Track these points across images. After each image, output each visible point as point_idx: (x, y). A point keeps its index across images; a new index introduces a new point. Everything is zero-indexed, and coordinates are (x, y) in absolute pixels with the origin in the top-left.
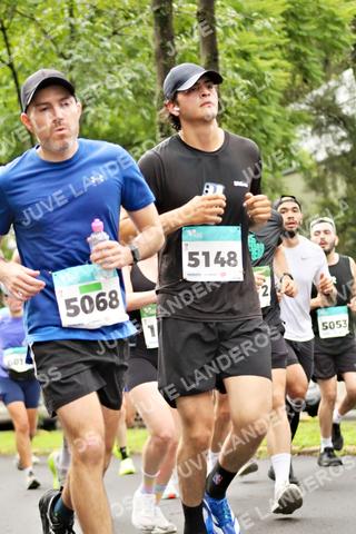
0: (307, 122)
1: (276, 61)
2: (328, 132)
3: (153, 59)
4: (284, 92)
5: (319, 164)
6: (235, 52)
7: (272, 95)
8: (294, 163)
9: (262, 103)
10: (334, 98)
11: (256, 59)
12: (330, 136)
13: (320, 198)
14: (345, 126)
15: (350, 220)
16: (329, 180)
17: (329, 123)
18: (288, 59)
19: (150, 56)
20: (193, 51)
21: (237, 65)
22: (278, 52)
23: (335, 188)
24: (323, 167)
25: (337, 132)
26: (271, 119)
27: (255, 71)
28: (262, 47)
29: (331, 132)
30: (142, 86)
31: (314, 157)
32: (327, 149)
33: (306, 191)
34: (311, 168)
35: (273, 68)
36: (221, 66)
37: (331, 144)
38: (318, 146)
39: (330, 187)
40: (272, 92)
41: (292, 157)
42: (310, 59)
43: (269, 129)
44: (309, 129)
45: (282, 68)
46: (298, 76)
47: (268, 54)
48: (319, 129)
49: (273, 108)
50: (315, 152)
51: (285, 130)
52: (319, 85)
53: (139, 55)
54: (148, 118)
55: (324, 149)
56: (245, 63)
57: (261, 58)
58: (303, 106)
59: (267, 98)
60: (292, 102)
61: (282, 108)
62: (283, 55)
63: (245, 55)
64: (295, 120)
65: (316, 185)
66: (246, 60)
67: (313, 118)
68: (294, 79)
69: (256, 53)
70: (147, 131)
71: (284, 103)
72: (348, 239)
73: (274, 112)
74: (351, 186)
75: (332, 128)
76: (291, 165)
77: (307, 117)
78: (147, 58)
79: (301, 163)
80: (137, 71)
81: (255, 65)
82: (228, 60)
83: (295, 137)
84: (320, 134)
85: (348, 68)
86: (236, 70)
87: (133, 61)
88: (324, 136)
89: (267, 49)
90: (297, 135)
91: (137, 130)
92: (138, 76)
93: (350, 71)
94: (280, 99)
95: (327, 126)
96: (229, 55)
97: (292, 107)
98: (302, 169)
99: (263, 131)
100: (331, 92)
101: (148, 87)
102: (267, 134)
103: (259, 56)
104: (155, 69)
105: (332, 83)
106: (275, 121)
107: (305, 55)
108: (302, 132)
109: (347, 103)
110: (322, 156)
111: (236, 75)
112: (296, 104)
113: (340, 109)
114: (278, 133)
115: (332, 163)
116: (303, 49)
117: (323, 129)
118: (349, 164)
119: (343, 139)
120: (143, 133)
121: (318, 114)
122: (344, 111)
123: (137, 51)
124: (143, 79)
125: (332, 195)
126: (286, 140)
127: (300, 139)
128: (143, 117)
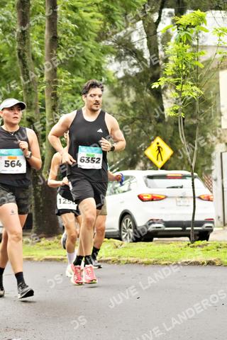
0: (112, 53)
1: (94, 13)
2: (125, 59)
3: (15, 8)
4: (99, 33)
5: (119, 80)
6: (68, 6)
7: (90, 35)
8: (103, 79)
9: (84, 40)
10: (130, 38)
11: (81, 11)
12: (126, 62)
13: (119, 102)
14: (136, 57)
15: (137, 116)
16: (125, 90)
17: (126, 54)
18: (102, 12)
19: (14, 6)
20: (41, 4)
21: (69, 15)
22: (96, 8)
23: (128, 95)
24: (121, 82)
25: (131, 60)
26: (89, 50)
27: (80, 19)
28: (85, 4)
29: (127, 60)
30: (8, 25)
31: (116, 75)
32: (125, 70)
33: (110, 97)
34: (114, 82)
35: (92, 17)
36: (58, 14)
37: (127, 67)
38: (118, 68)
39: (125, 95)
40: (90, 33)
41: (102, 74)
42: (116, 13)
43: (88, 56)
44: (114, 57)
45: (97, 18)
46: (108, 24)
47: (89, 9)
48: (120, 58)
49: (91, 43)
50: (117, 72)
51: (98, 58)
52: (121, 30)
53: (7, 6)
54: (11, 46)
55: (122, 70)
56: (74, 14)
57: (85, 11)
58: (110, 43)
59: (87, 37)
60: (103, 40)
61: (96, 43)
62: (99, 10)
63: (74, 9)
64: (105, 51)
65: (116, 93)
66: (75, 12)
67: (116, 50)
68: (105, 25)
69: (81, 7)
70: (10, 54)
71: (98, 40)
72: (135, 128)
73: (91, 46)
74: (138, 94)
75: (128, 57)
76: (101, 80)
77: (112, 50)
78: (12, 8)
79: (107, 78)
80: (5, 16)
81: (80, 15)
82: (63, 11)
83: (104, 62)
84: (120, 61)
85: (139, 20)
86: (69, 18)
87: (3, 9)
88: (122, 62)
89: (88, 6)
90: (106, 61)
91: (4, 53)
92: (5, 19)
93: (141, 22)
94: (96, 38)
95: (125, 56)
96: (64, 8)
97: (103, 43)
98: (108, 82)
99: (84, 57)
100: (129, 35)
101: (12, 26)
102: (87, 60)
103: (83, 9)
104: (16, 15)
105: (129, 29)
106: (91, 52)
107: (112, 10)
108: (109, 59)
109: (138, 41)
110: (121, 75)
111: (68, 21)
112: (107, 41)
113: (134, 45)
114: (93, 59)
115: (127, 79)
116: (111, 6)
117: (123, 58)
118: (138, 81)
119: (134, 64)
120: (8, 55)
121: (119, 48)
122: (136, 47)
123: (6, 3)
124: (9, 21)
125: (126, 99)
126: (99, 64)
127: (108, 64)
128: (8, 45)
